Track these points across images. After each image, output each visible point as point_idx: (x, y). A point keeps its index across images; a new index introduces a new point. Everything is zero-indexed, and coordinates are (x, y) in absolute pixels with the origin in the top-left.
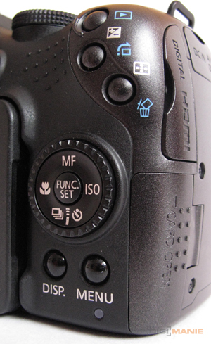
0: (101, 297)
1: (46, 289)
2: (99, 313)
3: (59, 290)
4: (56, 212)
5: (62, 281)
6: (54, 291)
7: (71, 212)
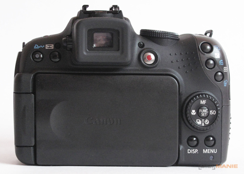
0: (213, 151)
1: (189, 151)
2: (211, 158)
3: (196, 151)
4: (198, 121)
5: (197, 147)
6: (193, 152)
7: (204, 121)
